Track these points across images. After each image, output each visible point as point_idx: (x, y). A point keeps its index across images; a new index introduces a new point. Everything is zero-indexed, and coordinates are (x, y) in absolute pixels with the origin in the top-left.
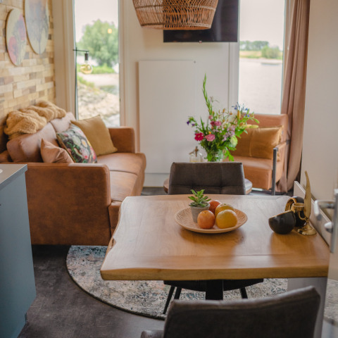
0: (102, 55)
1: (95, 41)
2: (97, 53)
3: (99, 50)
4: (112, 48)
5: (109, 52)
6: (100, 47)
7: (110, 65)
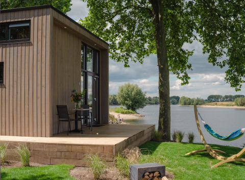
0: (128, 103)
2: (126, 102)
4: (134, 99)
5: (132, 101)
7: (134, 109)
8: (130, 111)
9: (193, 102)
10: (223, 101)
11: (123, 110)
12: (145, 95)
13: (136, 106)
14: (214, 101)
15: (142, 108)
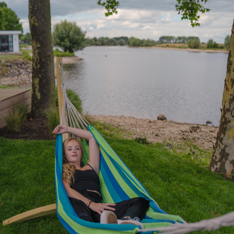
0: (66, 44)
1: (61, 35)
2: (62, 43)
3: (64, 41)
4: (72, 40)
5: (70, 42)
6: (64, 39)
7: (71, 51)
8: (67, 53)
9: (142, 43)
10: (175, 43)
11: (59, 53)
12: (84, 35)
13: (74, 47)
14: (166, 43)
15: (82, 50)
